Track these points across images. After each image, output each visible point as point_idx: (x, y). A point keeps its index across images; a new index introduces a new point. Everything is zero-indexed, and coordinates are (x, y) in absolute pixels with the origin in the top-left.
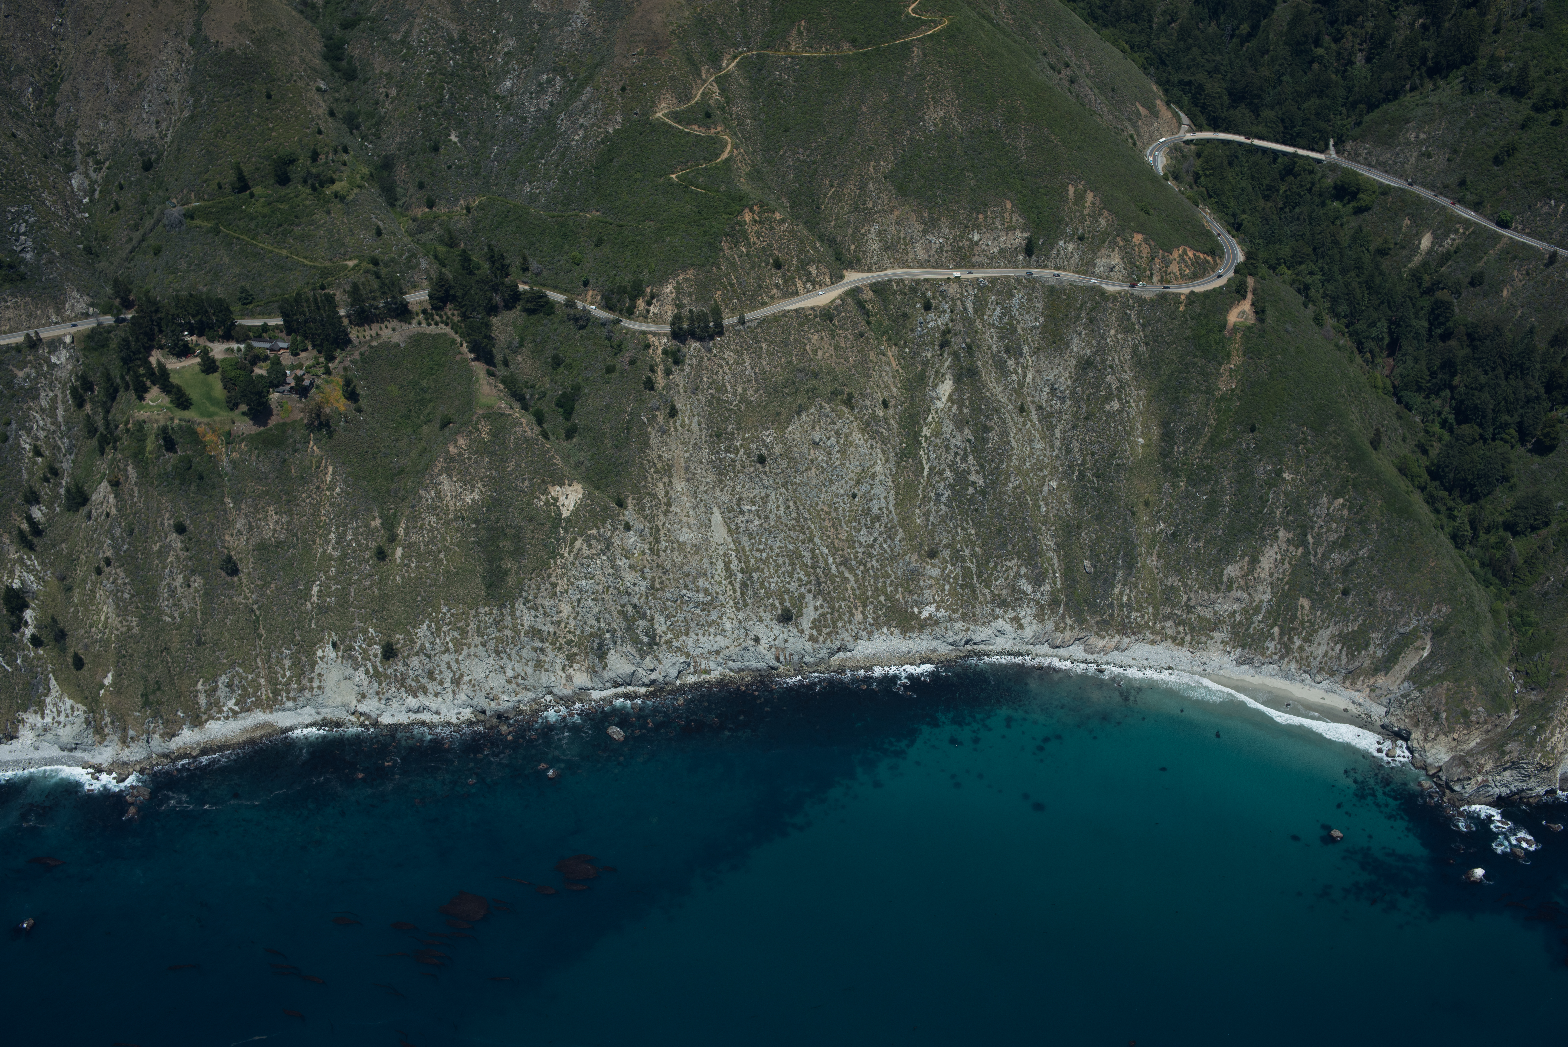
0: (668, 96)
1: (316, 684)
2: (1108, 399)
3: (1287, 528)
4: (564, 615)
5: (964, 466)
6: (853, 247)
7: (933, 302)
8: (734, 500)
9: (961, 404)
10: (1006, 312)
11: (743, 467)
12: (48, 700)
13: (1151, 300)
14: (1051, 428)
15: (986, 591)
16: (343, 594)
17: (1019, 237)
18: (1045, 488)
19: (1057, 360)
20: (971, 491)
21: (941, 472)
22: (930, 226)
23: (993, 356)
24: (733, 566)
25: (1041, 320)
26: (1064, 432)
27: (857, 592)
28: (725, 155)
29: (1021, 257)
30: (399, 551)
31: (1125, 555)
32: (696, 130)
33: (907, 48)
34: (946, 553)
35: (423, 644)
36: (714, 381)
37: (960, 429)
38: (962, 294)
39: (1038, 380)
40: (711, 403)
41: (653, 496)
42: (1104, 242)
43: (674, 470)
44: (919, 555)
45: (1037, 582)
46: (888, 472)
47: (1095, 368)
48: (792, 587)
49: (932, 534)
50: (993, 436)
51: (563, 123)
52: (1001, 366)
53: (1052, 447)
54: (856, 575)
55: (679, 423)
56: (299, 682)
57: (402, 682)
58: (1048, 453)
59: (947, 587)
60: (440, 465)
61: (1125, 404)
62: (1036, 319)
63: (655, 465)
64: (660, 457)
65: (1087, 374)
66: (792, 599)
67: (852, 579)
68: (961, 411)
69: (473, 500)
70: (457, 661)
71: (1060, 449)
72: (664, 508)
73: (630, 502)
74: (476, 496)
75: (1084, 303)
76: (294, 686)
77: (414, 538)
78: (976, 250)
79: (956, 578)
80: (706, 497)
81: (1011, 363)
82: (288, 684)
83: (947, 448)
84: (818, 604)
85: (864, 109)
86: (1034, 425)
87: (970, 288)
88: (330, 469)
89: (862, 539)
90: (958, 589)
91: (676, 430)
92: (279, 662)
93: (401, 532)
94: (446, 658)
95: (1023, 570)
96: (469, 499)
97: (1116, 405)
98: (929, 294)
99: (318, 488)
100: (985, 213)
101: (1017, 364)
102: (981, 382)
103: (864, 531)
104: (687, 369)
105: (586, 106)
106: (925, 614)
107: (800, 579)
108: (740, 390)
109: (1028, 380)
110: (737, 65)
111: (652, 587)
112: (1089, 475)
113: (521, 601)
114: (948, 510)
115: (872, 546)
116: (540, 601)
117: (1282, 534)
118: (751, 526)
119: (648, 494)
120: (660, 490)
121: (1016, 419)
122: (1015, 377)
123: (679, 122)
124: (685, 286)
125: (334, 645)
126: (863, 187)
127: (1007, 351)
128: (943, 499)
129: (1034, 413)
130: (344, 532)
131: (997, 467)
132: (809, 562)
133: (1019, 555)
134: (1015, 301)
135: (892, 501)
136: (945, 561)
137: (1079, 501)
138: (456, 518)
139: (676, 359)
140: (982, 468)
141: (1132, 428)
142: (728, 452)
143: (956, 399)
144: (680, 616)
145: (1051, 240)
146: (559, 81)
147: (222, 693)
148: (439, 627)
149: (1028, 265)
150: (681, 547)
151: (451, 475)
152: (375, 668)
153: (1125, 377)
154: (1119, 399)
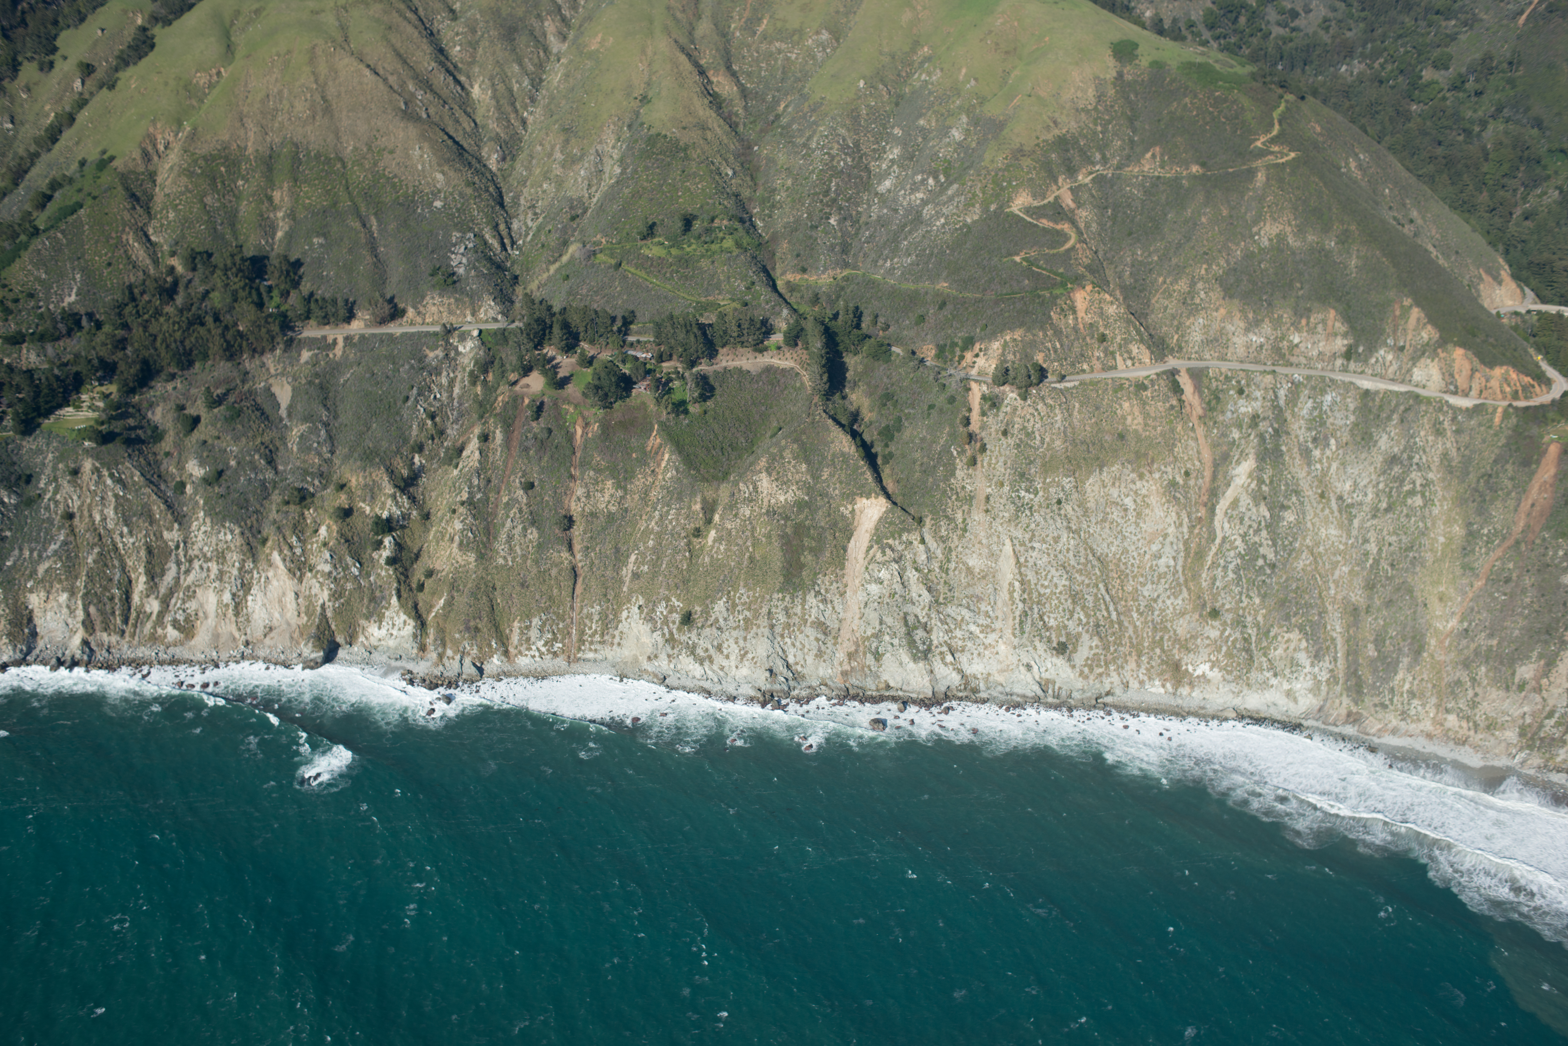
0: (1024, 194)
1: (617, 640)
2: (1412, 493)
4: (849, 614)
5: (1257, 539)
6: (1176, 337)
7: (1246, 389)
8: (1028, 536)
9: (1261, 482)
10: (1318, 406)
11: (1040, 506)
12: (387, 614)
13: (1467, 411)
14: (1351, 517)
15: (1264, 659)
16: (656, 564)
17: (1340, 344)
18: (1337, 573)
19: (1363, 456)
20: (1260, 562)
21: (1232, 543)
22: (1252, 325)
23: (1300, 445)
24: (1016, 595)
25: (1352, 418)
26: (1362, 521)
27: (1134, 641)
28: (1067, 246)
29: (1339, 362)
30: (713, 534)
31: (1412, 643)
32: (1045, 223)
33: (1251, 173)
34: (1229, 617)
35: (717, 620)
36: (1024, 428)
37: (1257, 505)
38: (1275, 385)
40: (1018, 446)
41: (951, 520)
42: (1424, 354)
43: (974, 502)
44: (1201, 616)
45: (1317, 657)
46: (1180, 537)
47: (1401, 463)
48: (1071, 625)
49: (1215, 597)
50: (1290, 517)
51: (928, 212)
52: (1306, 454)
53: (1349, 536)
54: (1136, 626)
55: (986, 460)
56: (602, 635)
57: (692, 650)
58: (1344, 540)
59: (1224, 649)
60: (762, 464)
61: (1428, 503)
62: (1347, 418)
63: (957, 493)
64: (963, 488)
65: (1391, 469)
66: (1069, 636)
67: (1131, 630)
68: (1260, 488)
69: (786, 500)
70: (745, 639)
71: (1357, 538)
72: (959, 532)
73: (928, 521)
74: (789, 496)
75: (1397, 405)
76: (597, 638)
77: (728, 525)
78: (1296, 351)
79: (1234, 642)
80: (1000, 529)
81: (1317, 453)
82: (592, 636)
83: (1242, 520)
84: (1094, 644)
85: (1204, 220)
86: (1332, 513)
87: (1284, 381)
88: (667, 456)
89: (1146, 594)
90: (1235, 651)
91: (983, 466)
92: (589, 616)
93: (717, 518)
94: (735, 633)
95: (1304, 644)
96: (782, 498)
97: (1418, 501)
98: (1243, 382)
99: (653, 471)
100: (1308, 318)
101: (1323, 454)
102: (1283, 464)
103: (1149, 586)
104: (1001, 415)
105: (951, 199)
106: (1199, 672)
107: (1080, 619)
108: (1047, 440)
109: (1332, 471)
110: (1093, 179)
111: (936, 601)
112: (1385, 565)
113: (813, 593)
114: (1235, 576)
115: (1155, 601)
116: (829, 596)
118: (1039, 562)
119: (947, 517)
120: (959, 516)
121: (1315, 505)
122: (1318, 466)
123: (1031, 217)
124: (1011, 345)
125: (640, 607)
126: (1193, 284)
127: (1314, 442)
128: (1231, 566)
129: (1334, 501)
130: (668, 512)
131: (1291, 544)
132: (1091, 605)
133: (1301, 628)
134: (1328, 398)
135: (1180, 562)
137: (1370, 587)
138: (768, 511)
139: (992, 402)
140: (1275, 544)
141: (1434, 524)
142: (1027, 491)
143: (1257, 475)
144: (958, 633)
145: (1371, 349)
146: (931, 181)
147: (534, 633)
148: (734, 605)
149: (1345, 370)
150: (969, 570)
151: (770, 475)
152: (671, 633)
153: (1431, 476)
154: (1423, 496)
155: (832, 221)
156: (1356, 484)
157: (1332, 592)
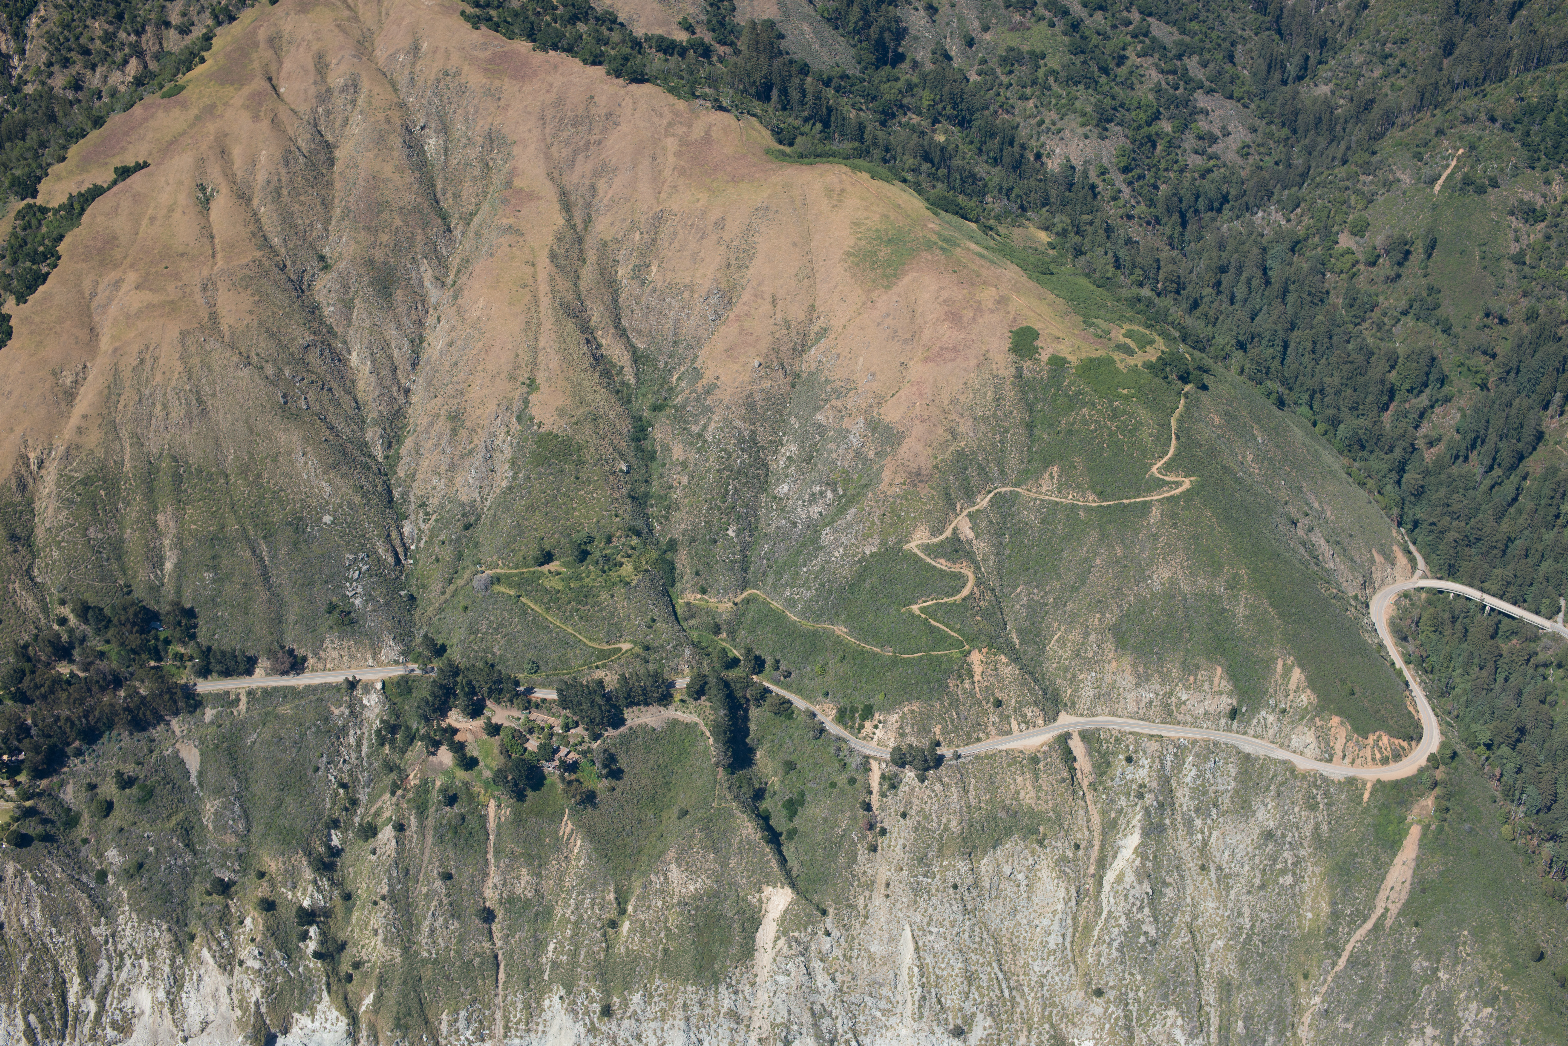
0: (922, 529)
1: (541, 1028)
2: (1284, 872)
3: (1435, 1025)
4: (759, 1003)
5: (1139, 916)
6: (1069, 691)
7: (1134, 755)
8: (925, 921)
9: (1144, 857)
10: (1201, 774)
11: (937, 890)
12: (319, 1007)
13: (1339, 782)
14: (1228, 888)
15: (1143, 1035)
16: (574, 954)
17: (1225, 702)
18: (1213, 946)
19: (1241, 826)
20: (1142, 939)
21: (1117, 919)
22: (1142, 680)
23: (1184, 814)
24: (915, 979)
25: (1233, 784)
26: (1238, 894)
27: (1025, 1017)
28: (965, 592)
29: (1223, 721)
30: (627, 925)
31: (1277, 1023)
32: (943, 564)
33: (1146, 507)
34: (1111, 994)
35: (635, 1011)
36: (922, 810)
37: (1141, 883)
38: (1162, 752)
39: (1220, 842)
40: (917, 829)
41: (853, 907)
42: (1302, 718)
43: (876, 886)
44: (1087, 993)
45: (1192, 1034)
46: (1068, 911)
47: (1275, 841)
48: (966, 1005)
49: (1100, 974)
50: (1171, 892)
51: (827, 536)
52: (1189, 824)
53: (1225, 909)
54: (1027, 1001)
55: (886, 842)
56: (527, 1024)
58: (1220, 912)
59: (1107, 1026)
60: (672, 854)
61: (1298, 879)
62: (1229, 784)
63: (859, 879)
64: (865, 872)
65: (1266, 845)
66: (964, 1017)
67: (1023, 1003)
68: (1144, 864)
69: (696, 889)
70: (662, 1030)
71: (1232, 911)
72: (862, 919)
73: (831, 911)
74: (698, 886)
75: (1275, 776)
76: (522, 1026)
77: (641, 916)
78: (1183, 708)
79: (1117, 1019)
80: (900, 914)
81: (1198, 823)
82: (517, 1023)
83: (1126, 896)
84: (987, 1023)
85: (1098, 562)
86: (1211, 884)
87: (1170, 747)
88: (579, 842)
89: (1036, 969)
90: (1117, 1028)
91: (883, 850)
92: (513, 1004)
93: (630, 908)
94: (653, 1025)
95: (1180, 1022)
96: (692, 888)
97: (1289, 880)
98: (1132, 746)
99: (566, 857)
100: (1196, 675)
101: (1204, 823)
102: (1167, 838)
103: (1039, 962)
104: (900, 794)
105: (849, 525)
107: (974, 1000)
108: (944, 820)
109: (1212, 840)
110: (991, 500)
111: (841, 990)
112: (1256, 940)
113: (724, 985)
114: (1118, 954)
115: (1044, 976)
116: (740, 987)
117: (1429, 1031)
118: (936, 946)
119: (849, 904)
120: (861, 903)
121: (1195, 877)
122: (1199, 836)
123: (929, 555)
124: (909, 717)
125: (561, 998)
126: (1086, 636)
127: (1197, 810)
128: (1116, 944)
129: (1213, 871)
130: (583, 901)
131: (1171, 920)
132: (985, 984)
133: (1178, 1006)
134: (1211, 763)
135: (1069, 939)
136: (1108, 1002)
137: (1242, 963)
138: (679, 903)
139: (892, 783)
140: (1156, 919)
141: (1303, 902)
142: (925, 876)
143: (1141, 852)
144: (861, 1018)
145: (1254, 709)
146: (829, 494)
147: (461, 1024)
148: (651, 996)
149: (1229, 729)
150: (871, 957)
151: (679, 865)
152: (592, 1023)
153: (1303, 852)
154: (1294, 874)
155: (731, 533)
156: (1233, 855)
157: (1208, 966)
